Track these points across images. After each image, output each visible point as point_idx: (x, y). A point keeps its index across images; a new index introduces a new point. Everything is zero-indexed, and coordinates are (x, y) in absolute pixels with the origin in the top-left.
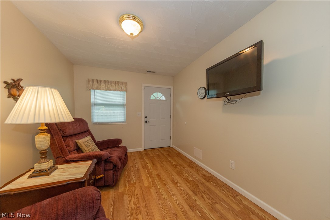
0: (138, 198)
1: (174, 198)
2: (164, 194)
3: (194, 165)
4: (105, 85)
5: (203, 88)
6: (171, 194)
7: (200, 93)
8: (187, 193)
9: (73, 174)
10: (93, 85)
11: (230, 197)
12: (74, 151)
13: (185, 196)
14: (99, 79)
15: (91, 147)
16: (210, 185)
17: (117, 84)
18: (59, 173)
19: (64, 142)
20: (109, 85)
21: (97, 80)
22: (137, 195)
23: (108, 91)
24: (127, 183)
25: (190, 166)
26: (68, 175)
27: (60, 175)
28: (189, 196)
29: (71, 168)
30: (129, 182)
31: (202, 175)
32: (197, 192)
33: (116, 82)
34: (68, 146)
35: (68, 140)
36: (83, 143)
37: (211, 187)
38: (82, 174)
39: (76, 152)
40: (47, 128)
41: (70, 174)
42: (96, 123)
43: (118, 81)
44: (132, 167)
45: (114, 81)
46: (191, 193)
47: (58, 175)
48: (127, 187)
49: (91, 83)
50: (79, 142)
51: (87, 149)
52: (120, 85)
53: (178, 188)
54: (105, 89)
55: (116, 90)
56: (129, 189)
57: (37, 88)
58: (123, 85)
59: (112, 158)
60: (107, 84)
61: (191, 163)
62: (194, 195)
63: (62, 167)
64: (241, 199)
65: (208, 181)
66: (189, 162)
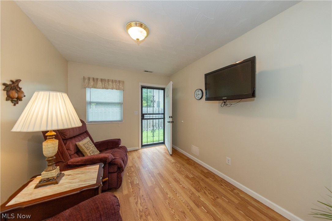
0: (144, 199)
1: (179, 196)
2: (169, 193)
3: (192, 162)
4: (102, 83)
5: (200, 90)
6: (176, 192)
7: (196, 94)
8: (190, 191)
9: (85, 181)
10: (89, 83)
11: (228, 191)
12: (75, 155)
13: (189, 194)
14: (95, 77)
15: (92, 149)
16: (209, 181)
17: (114, 83)
18: (67, 181)
19: (65, 145)
20: (105, 83)
21: (94, 79)
22: (142, 196)
23: (105, 90)
24: (130, 184)
25: (188, 163)
26: (78, 182)
27: (70, 183)
28: (193, 194)
29: (78, 174)
30: (132, 183)
31: (201, 172)
32: (200, 189)
33: (114, 81)
34: (68, 149)
35: (68, 143)
36: (84, 145)
37: (211, 183)
38: (93, 180)
39: (76, 155)
40: (55, 134)
41: (81, 181)
42: (91, 122)
43: (115, 79)
44: (132, 167)
45: (111, 80)
46: (194, 190)
47: (67, 182)
48: (131, 189)
49: (87, 81)
50: (79, 145)
51: (88, 152)
52: (118, 84)
53: (181, 185)
54: (101, 87)
55: (113, 89)
56: (133, 190)
57: (49, 93)
58: (121, 84)
59: (116, 160)
60: (104, 83)
61: (189, 160)
62: (197, 192)
63: (69, 174)
64: (238, 192)
65: (207, 178)
66: (187, 159)
